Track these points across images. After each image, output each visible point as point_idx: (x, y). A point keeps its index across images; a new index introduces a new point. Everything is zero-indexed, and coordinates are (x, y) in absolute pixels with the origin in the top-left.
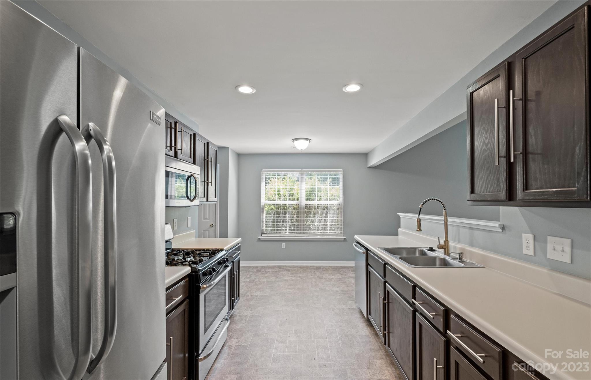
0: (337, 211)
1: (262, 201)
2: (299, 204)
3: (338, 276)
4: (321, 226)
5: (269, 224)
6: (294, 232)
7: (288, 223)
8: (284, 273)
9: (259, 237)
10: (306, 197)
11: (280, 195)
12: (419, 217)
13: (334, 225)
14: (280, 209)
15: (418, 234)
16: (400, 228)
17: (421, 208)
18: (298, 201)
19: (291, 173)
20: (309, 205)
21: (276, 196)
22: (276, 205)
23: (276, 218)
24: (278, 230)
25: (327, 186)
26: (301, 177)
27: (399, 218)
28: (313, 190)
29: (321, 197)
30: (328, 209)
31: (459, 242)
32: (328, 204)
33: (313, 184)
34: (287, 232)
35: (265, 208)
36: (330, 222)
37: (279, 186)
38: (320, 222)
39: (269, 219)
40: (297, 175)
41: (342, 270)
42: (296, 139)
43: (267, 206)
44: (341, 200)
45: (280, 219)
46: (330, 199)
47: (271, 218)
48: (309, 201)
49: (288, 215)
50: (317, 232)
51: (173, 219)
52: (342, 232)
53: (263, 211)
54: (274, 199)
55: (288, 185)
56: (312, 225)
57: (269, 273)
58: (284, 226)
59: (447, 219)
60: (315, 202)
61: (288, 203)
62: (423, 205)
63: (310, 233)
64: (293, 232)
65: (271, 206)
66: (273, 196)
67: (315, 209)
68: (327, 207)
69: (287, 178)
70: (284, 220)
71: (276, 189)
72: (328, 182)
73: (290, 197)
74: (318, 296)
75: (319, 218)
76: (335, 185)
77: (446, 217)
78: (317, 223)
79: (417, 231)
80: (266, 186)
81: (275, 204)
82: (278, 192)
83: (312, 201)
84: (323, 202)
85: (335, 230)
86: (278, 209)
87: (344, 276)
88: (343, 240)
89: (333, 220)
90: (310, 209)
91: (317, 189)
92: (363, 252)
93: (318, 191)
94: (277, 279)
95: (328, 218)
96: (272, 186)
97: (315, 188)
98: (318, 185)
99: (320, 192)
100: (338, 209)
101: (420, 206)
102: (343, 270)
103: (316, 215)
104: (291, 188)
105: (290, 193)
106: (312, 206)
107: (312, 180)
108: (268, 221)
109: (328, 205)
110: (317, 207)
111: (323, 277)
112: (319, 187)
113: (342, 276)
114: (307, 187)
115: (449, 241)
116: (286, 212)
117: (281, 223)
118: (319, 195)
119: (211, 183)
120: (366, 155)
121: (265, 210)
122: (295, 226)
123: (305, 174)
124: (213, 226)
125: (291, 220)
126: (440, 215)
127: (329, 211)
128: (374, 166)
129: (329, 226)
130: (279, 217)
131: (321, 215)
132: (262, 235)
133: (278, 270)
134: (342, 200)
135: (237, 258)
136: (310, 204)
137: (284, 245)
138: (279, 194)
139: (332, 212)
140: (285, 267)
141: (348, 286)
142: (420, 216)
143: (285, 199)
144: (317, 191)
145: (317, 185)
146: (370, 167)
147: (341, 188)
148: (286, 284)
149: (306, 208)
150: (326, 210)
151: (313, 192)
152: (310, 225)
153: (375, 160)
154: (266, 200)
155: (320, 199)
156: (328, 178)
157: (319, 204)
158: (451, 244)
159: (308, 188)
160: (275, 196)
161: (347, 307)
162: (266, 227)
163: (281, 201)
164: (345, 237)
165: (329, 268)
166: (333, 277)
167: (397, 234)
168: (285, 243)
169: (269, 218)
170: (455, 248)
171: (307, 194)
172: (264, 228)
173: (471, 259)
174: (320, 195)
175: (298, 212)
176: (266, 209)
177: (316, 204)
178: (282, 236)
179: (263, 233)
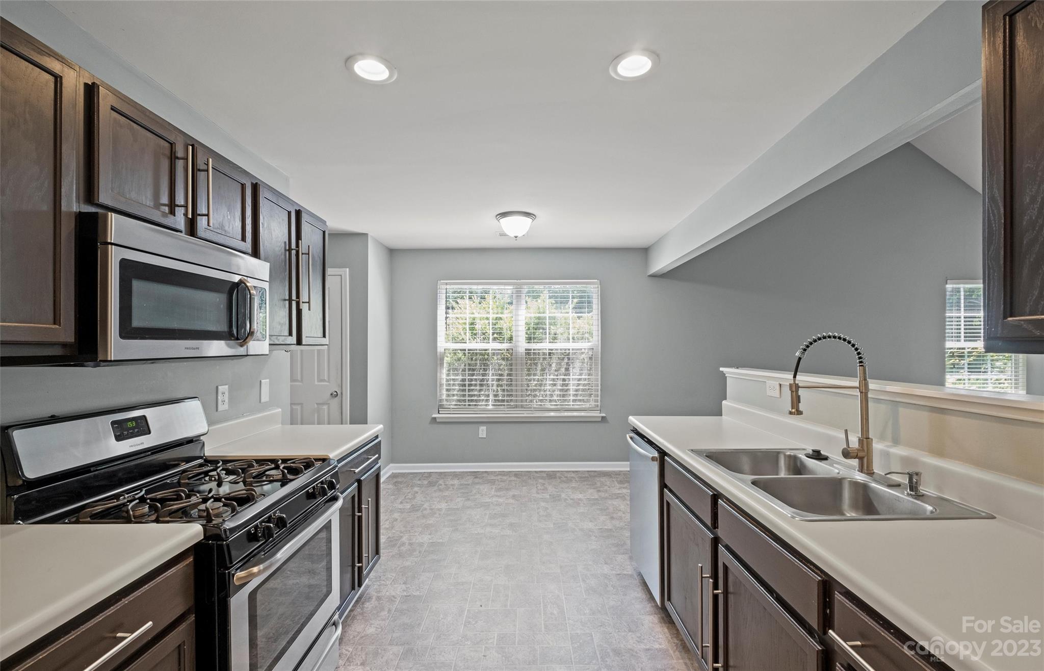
0: (587, 362)
1: (439, 344)
2: (512, 349)
3: (592, 493)
4: (557, 393)
5: (454, 390)
6: (504, 405)
7: (490, 388)
8: (481, 487)
9: (434, 416)
10: (527, 336)
11: (475, 332)
12: (794, 381)
13: (583, 390)
14: (476, 360)
15: (794, 421)
16: (726, 399)
17: (800, 359)
18: (510, 344)
19: (495, 287)
20: (532, 351)
21: (468, 334)
22: (467, 351)
23: (467, 378)
24: (472, 401)
25: (568, 313)
26: (517, 296)
27: (723, 377)
28: (540, 321)
29: (556, 334)
30: (571, 359)
31: (896, 441)
32: (571, 348)
33: (541, 310)
34: (489, 405)
35: (446, 358)
36: (574, 385)
37: (473, 313)
38: (555, 385)
39: (453, 379)
40: (509, 292)
41: (598, 479)
42: (504, 215)
43: (450, 354)
44: (595, 340)
45: (476, 380)
46: (573, 338)
47: (457, 377)
48: (534, 342)
49: (491, 372)
50: (548, 405)
51: (217, 387)
52: (599, 404)
53: (442, 364)
54: (463, 339)
55: (491, 311)
56: (540, 390)
57: (451, 489)
58: (483, 393)
59: (866, 385)
60: (545, 346)
61: (490, 348)
62: (805, 350)
63: (535, 406)
64: (501, 405)
65: (458, 354)
66: (462, 333)
67: (544, 359)
68: (569, 354)
69: (489, 298)
70: (482, 380)
71: (468, 319)
72: (571, 305)
73: (495, 335)
74: (551, 542)
75: (552, 377)
76: (583, 310)
77: (865, 379)
78: (548, 388)
79: (791, 413)
80: (446, 313)
81: (465, 350)
82: (472, 326)
83: (538, 342)
84: (559, 345)
85: (583, 400)
86: (472, 359)
87: (603, 495)
88: (600, 419)
89: (579, 380)
90: (534, 359)
91: (548, 318)
92: (653, 457)
93: (550, 324)
94: (468, 503)
95: (570, 375)
96: (461, 313)
97: (545, 318)
98: (550, 311)
99: (555, 325)
100: (591, 358)
101: (798, 354)
102: (602, 480)
103: (547, 371)
104: (497, 318)
105: (496, 326)
106: (539, 353)
107: (539, 301)
108: (452, 382)
109: (571, 351)
110: (548, 354)
111: (560, 495)
112: (551, 315)
113: (600, 494)
114: (529, 315)
115: (872, 439)
116: (488, 366)
117: (478, 388)
118: (553, 332)
119: (308, 304)
120: (644, 252)
121: (445, 361)
122: (506, 393)
123: (525, 289)
124: (337, 395)
125: (498, 380)
126: (851, 375)
127: (573, 363)
128: (661, 274)
129: (571, 392)
130: (473, 376)
131: (556, 371)
132: (439, 411)
133: (470, 482)
134: (598, 341)
135: (373, 470)
136: (534, 350)
137: (483, 431)
138: (473, 330)
139: (578, 364)
140: (485, 475)
141: (612, 518)
142: (798, 377)
143: (484, 339)
144: (548, 324)
145: (548, 312)
146: (653, 276)
147: (595, 317)
148: (485, 514)
149: (527, 357)
150: (566, 360)
151: (541, 326)
152: (535, 390)
153: (664, 261)
154: (447, 341)
155: (554, 339)
156: (571, 298)
157: (552, 350)
158: (877, 446)
159: (531, 318)
160: (465, 334)
161: (614, 572)
162: (448, 395)
163: (477, 342)
164: (604, 415)
165: (573, 475)
166: (580, 496)
167: (719, 413)
168: (485, 427)
169: (453, 377)
170: (886, 455)
171: (529, 329)
172: (444, 397)
173: (939, 488)
174: (555, 331)
175: (511, 365)
176: (447, 360)
177: (546, 349)
178: (480, 414)
179: (441, 406)
